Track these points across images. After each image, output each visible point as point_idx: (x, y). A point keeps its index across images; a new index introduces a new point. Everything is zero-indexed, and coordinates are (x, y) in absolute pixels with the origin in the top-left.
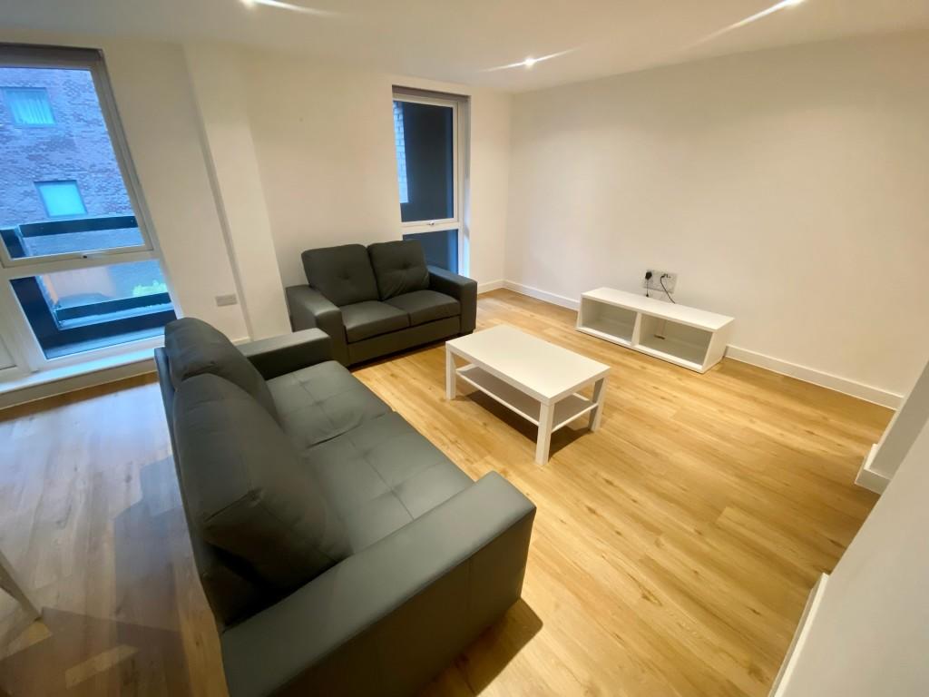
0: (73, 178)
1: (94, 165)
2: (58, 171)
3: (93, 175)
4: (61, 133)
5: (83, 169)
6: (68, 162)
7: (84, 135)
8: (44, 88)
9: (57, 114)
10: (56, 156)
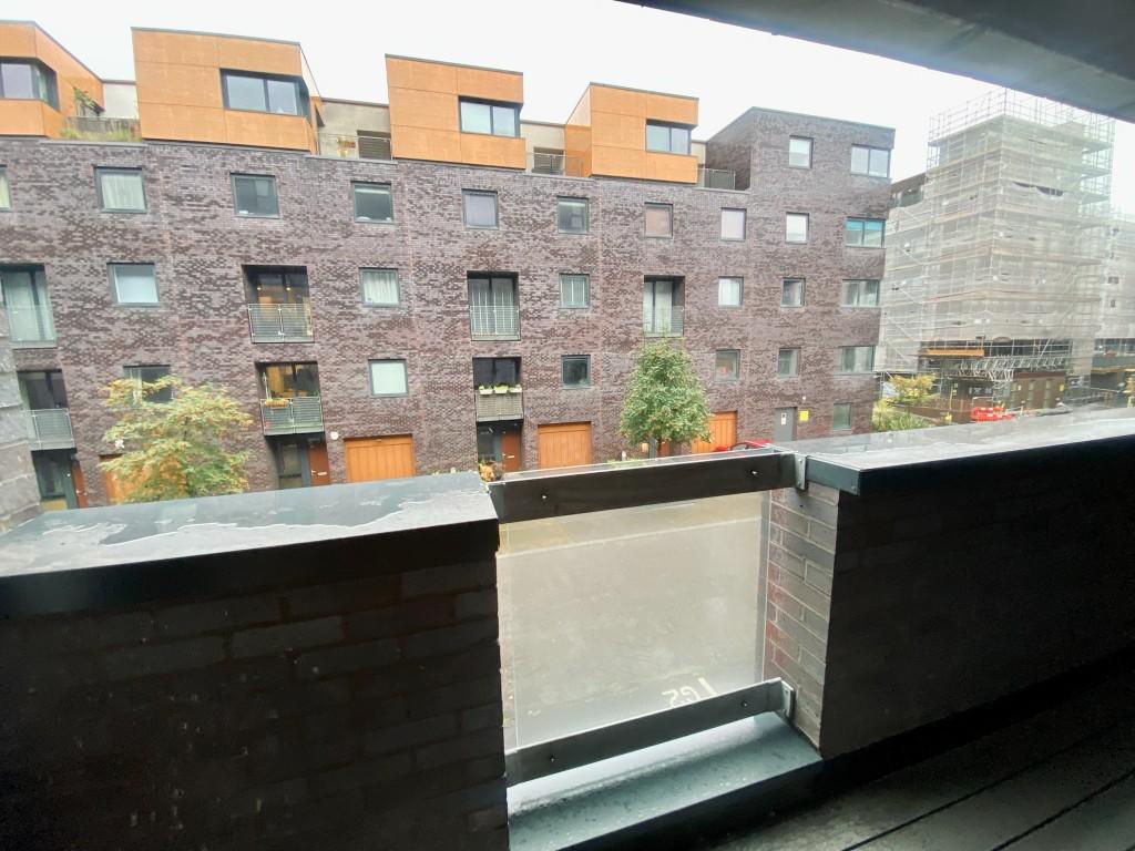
0: (403, 356)
1: (424, 345)
2: (391, 349)
3: (422, 354)
4: (403, 312)
5: (414, 348)
6: (402, 340)
7: (423, 314)
8: (397, 269)
9: (404, 295)
10: (393, 335)
